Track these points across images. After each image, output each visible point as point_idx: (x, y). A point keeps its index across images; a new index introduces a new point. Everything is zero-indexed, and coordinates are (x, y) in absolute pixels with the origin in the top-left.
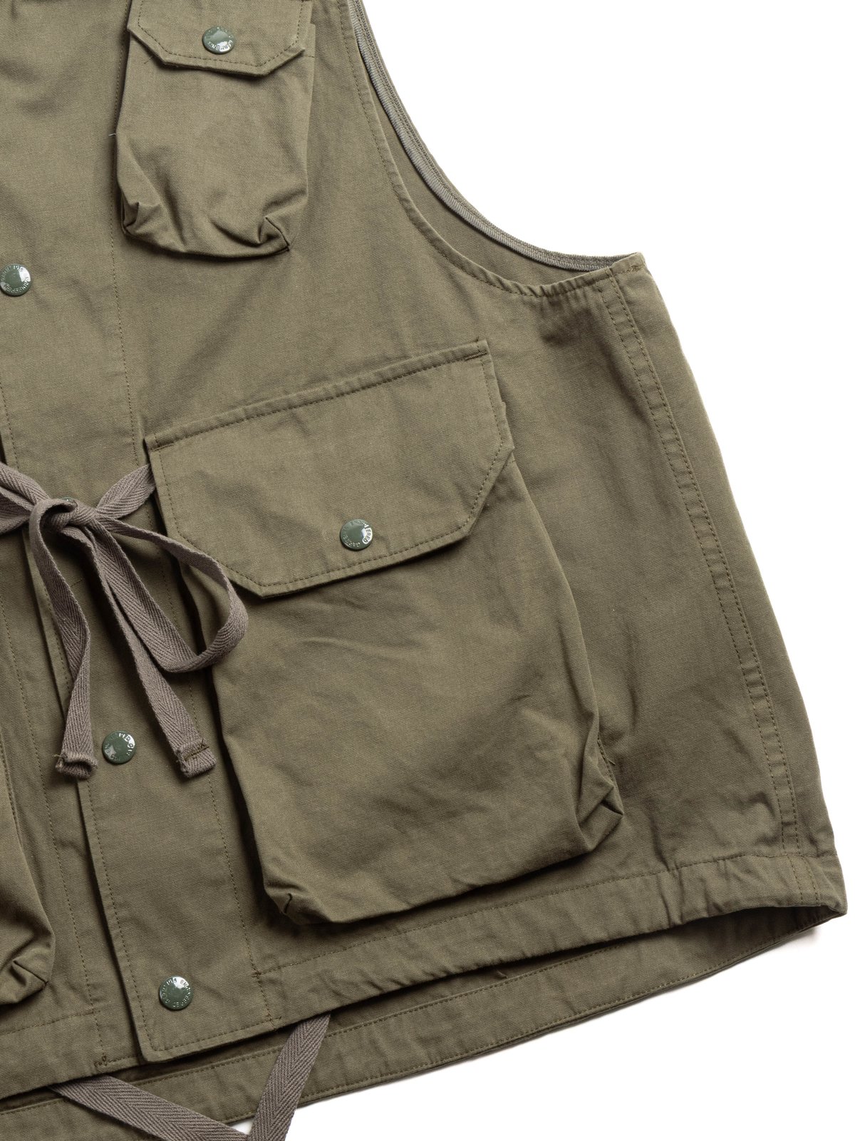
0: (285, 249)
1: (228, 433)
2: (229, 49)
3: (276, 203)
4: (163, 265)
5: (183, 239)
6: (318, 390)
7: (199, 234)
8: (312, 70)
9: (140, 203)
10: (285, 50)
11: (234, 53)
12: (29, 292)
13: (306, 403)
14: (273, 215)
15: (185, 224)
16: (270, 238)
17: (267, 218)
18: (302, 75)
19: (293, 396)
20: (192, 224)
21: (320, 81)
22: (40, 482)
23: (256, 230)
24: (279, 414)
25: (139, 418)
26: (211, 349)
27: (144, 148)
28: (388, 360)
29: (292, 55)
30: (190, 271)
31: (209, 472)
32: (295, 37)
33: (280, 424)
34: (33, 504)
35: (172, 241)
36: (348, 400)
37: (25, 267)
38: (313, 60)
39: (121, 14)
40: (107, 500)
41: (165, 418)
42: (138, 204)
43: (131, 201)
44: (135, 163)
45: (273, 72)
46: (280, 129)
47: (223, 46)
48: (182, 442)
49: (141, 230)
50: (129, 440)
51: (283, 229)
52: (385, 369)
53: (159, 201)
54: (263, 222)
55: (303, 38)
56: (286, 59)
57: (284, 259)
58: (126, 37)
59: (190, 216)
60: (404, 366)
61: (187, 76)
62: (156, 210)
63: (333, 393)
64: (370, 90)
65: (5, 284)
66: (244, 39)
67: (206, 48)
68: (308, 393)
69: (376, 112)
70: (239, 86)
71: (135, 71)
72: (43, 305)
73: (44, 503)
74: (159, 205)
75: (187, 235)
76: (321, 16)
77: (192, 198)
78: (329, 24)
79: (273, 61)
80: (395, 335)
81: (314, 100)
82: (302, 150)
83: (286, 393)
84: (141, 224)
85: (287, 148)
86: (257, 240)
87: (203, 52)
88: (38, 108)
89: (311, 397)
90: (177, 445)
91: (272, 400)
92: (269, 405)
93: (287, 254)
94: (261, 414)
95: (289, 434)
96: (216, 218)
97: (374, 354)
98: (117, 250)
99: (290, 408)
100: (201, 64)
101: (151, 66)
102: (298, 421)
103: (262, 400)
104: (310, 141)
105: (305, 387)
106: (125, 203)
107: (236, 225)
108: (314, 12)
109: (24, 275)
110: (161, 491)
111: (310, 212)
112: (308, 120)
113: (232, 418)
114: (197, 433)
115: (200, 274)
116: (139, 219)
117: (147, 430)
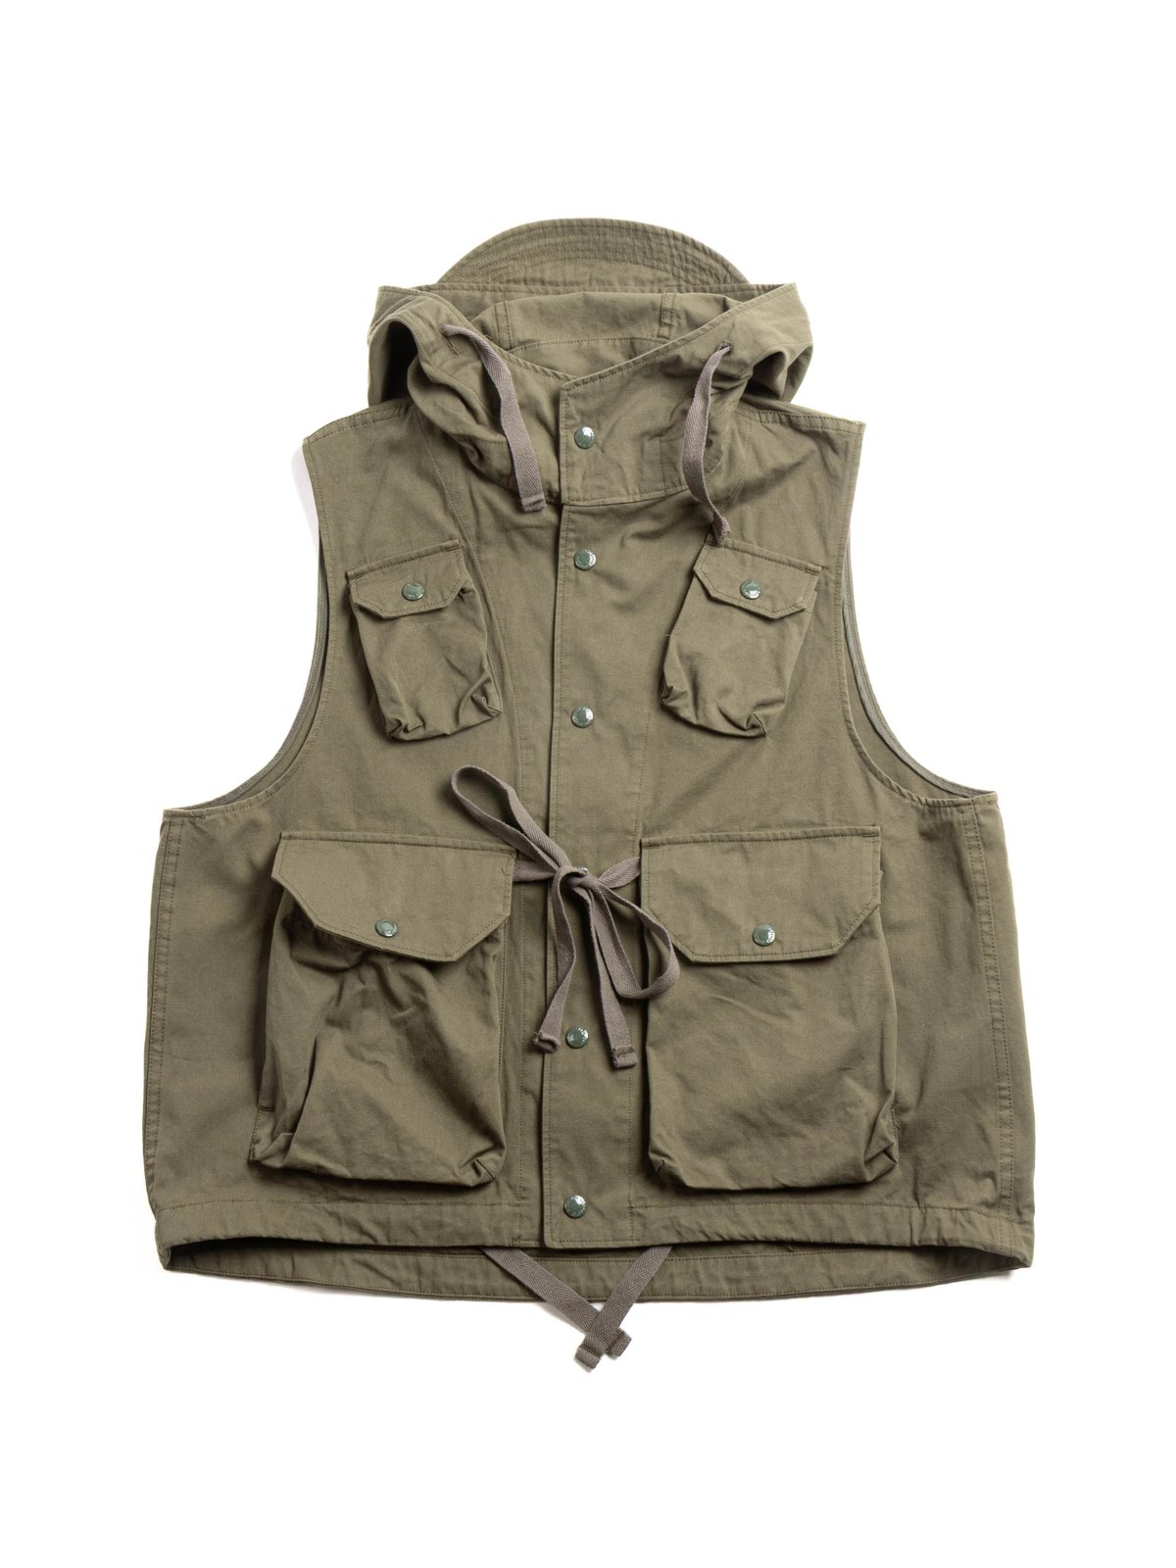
0: (763, 735)
1: (696, 848)
2: (756, 597)
3: (763, 705)
4: (681, 729)
5: (696, 715)
6: (762, 833)
7: (708, 715)
8: (808, 622)
10: (793, 606)
11: (759, 601)
12: (590, 727)
13: (752, 840)
14: (758, 713)
15: (700, 707)
16: (754, 727)
17: (755, 714)
18: (800, 623)
19: (745, 834)
20: (705, 707)
21: (812, 628)
22: (567, 853)
23: (746, 720)
24: (732, 843)
25: (641, 825)
26: (700, 790)
27: (686, 650)
28: (813, 824)
29: (797, 610)
30: (697, 738)
31: (678, 872)
32: (801, 598)
33: (733, 850)
34: (559, 867)
35: (689, 715)
36: (780, 844)
37: (591, 710)
38: (810, 615)
39: (692, 557)
40: (607, 875)
41: (659, 829)
42: (673, 687)
43: (669, 684)
44: (677, 659)
45: (782, 618)
46: (778, 657)
47: (754, 594)
48: (666, 848)
49: (671, 704)
50: (631, 838)
51: (764, 723)
52: (809, 830)
53: (687, 687)
54: (752, 715)
55: (807, 600)
56: (792, 612)
57: (761, 741)
58: (691, 574)
59: (705, 701)
60: (822, 831)
61: (725, 608)
62: (683, 694)
63: (771, 837)
64: (843, 642)
65: (576, 718)
66: (768, 592)
67: (741, 593)
68: (755, 834)
69: (844, 658)
70: (758, 622)
71: (692, 598)
72: (597, 737)
73: (568, 868)
74: (687, 690)
75: (700, 714)
76: (823, 587)
77: (708, 690)
78: (827, 593)
79: (783, 611)
80: (821, 809)
81: (805, 640)
82: (788, 673)
83: (742, 831)
84: (672, 700)
85: (779, 670)
86: (745, 726)
87: (739, 595)
88: (625, 608)
89: (756, 837)
90: (661, 848)
91: (730, 833)
92: (727, 836)
93: (763, 739)
94: (720, 840)
95: (736, 858)
96: (722, 706)
97: (804, 818)
98: (653, 713)
99: (741, 841)
100: (736, 603)
101: (703, 596)
102: (744, 850)
103: (724, 831)
104: (795, 667)
105: (754, 829)
107: (734, 714)
108: (819, 583)
109: (589, 715)
110: (643, 877)
111: (784, 716)
112: (797, 654)
113: (702, 839)
114: (677, 843)
115: (702, 740)
116: (671, 697)
117: (646, 833)
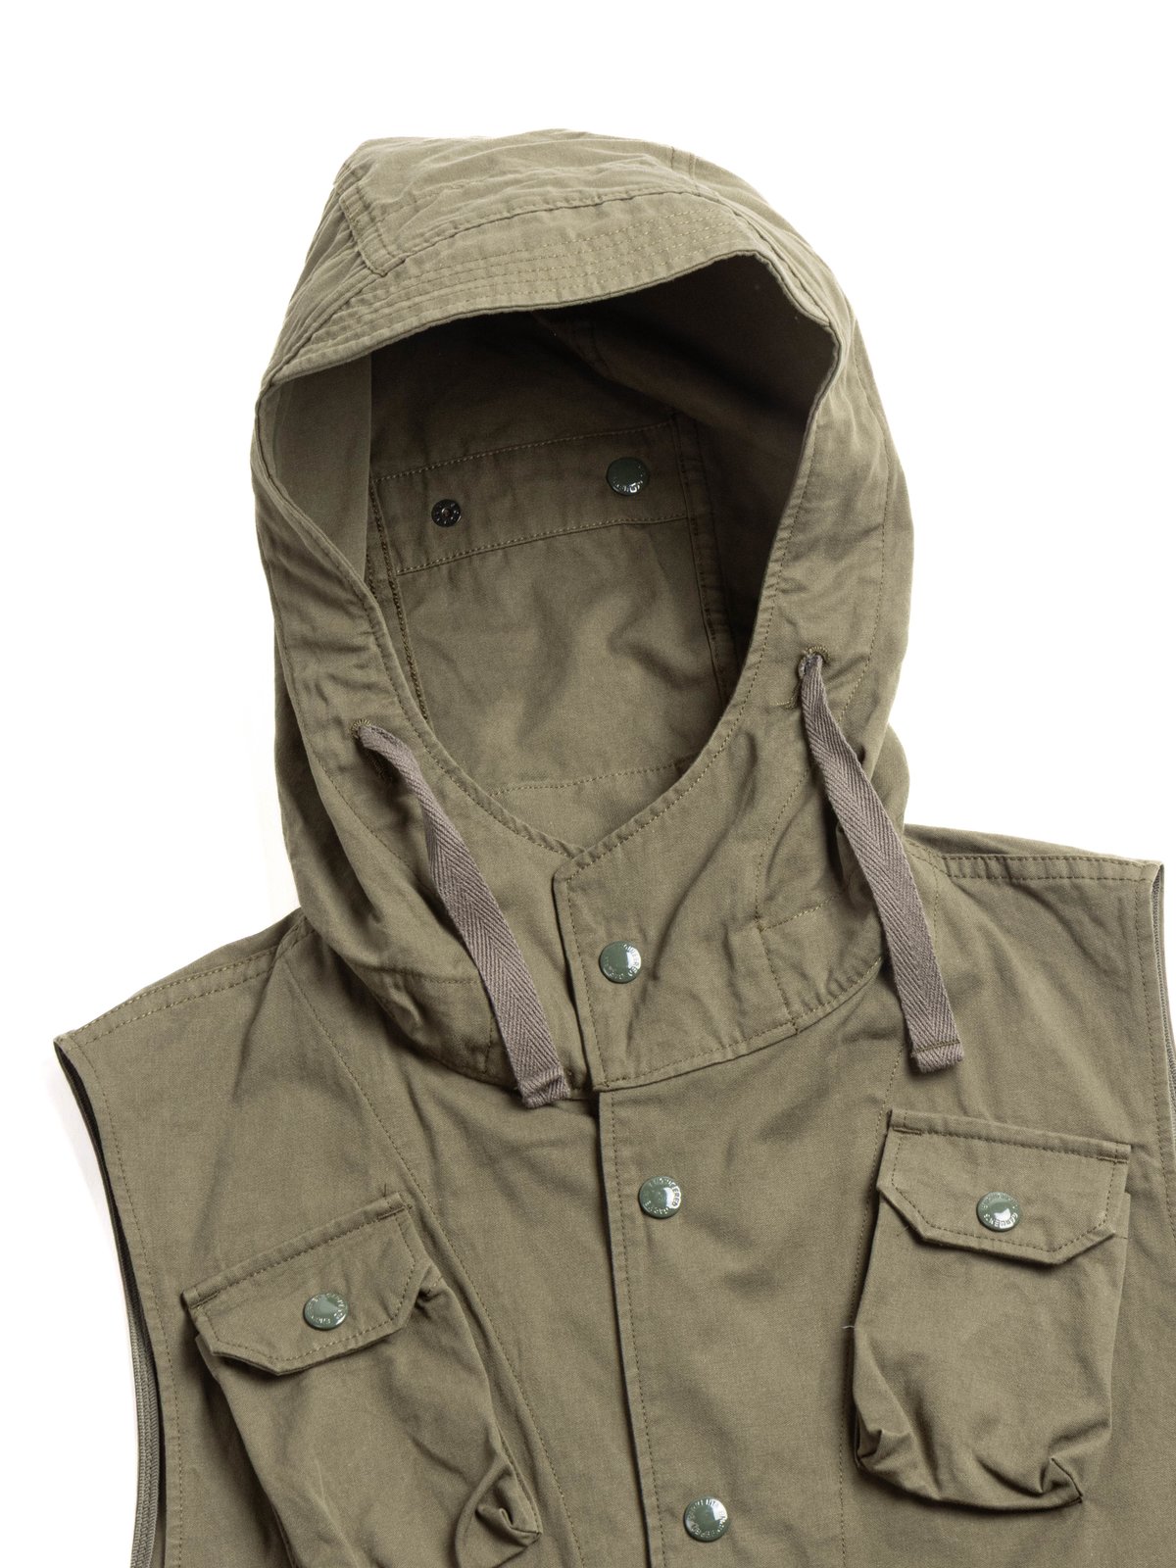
0: (1077, 1500)
2: (1011, 1225)
3: (1067, 1437)
4: (909, 1514)
5: (937, 1482)
7: (961, 1477)
8: (1124, 1257)
9: (884, 1432)
10: (1088, 1232)
11: (1019, 1231)
12: (725, 1537)
14: (1062, 1455)
15: (942, 1460)
16: (1057, 1485)
17: (1053, 1460)
18: (1109, 1262)
20: (950, 1462)
21: (1134, 1270)
23: (1037, 1475)
27: (891, 1353)
29: (1098, 1239)
30: (941, 1522)
32: (1102, 1215)
35: (922, 1483)
37: (722, 1502)
38: (1125, 1242)
42: (880, 1432)
43: (872, 1427)
44: (877, 1372)
45: (1070, 1261)
46: (1077, 1338)
47: (1004, 1219)
49: (883, 1466)
51: (1075, 1475)
53: (908, 1428)
54: (1048, 1462)
55: (1113, 1216)
56: (1089, 1244)
57: (1074, 1513)
58: (874, 1198)
59: (949, 1451)
61: (953, 1257)
62: (903, 1441)
65: (693, 1523)
66: (1033, 1211)
67: (981, 1222)
70: (1023, 1275)
71: (884, 1246)
72: (744, 1556)
74: (909, 1434)
75: (944, 1476)
76: (1139, 1184)
77: (952, 1426)
78: (1149, 1194)
79: (1070, 1246)
81: (1125, 1296)
82: (1105, 1367)
84: (883, 1458)
85: (1085, 1363)
86: (1039, 1489)
87: (975, 1227)
88: (752, 1285)
93: (1079, 1507)
96: (984, 1454)
98: (848, 1490)
100: (973, 1243)
101: (906, 1239)
104: (1117, 1351)
106: (861, 1426)
107: (1010, 1466)
108: (1130, 1178)
109: (719, 1511)
111: (1113, 1448)
112: (1115, 1325)
115: (958, 1529)
116: (880, 1452)
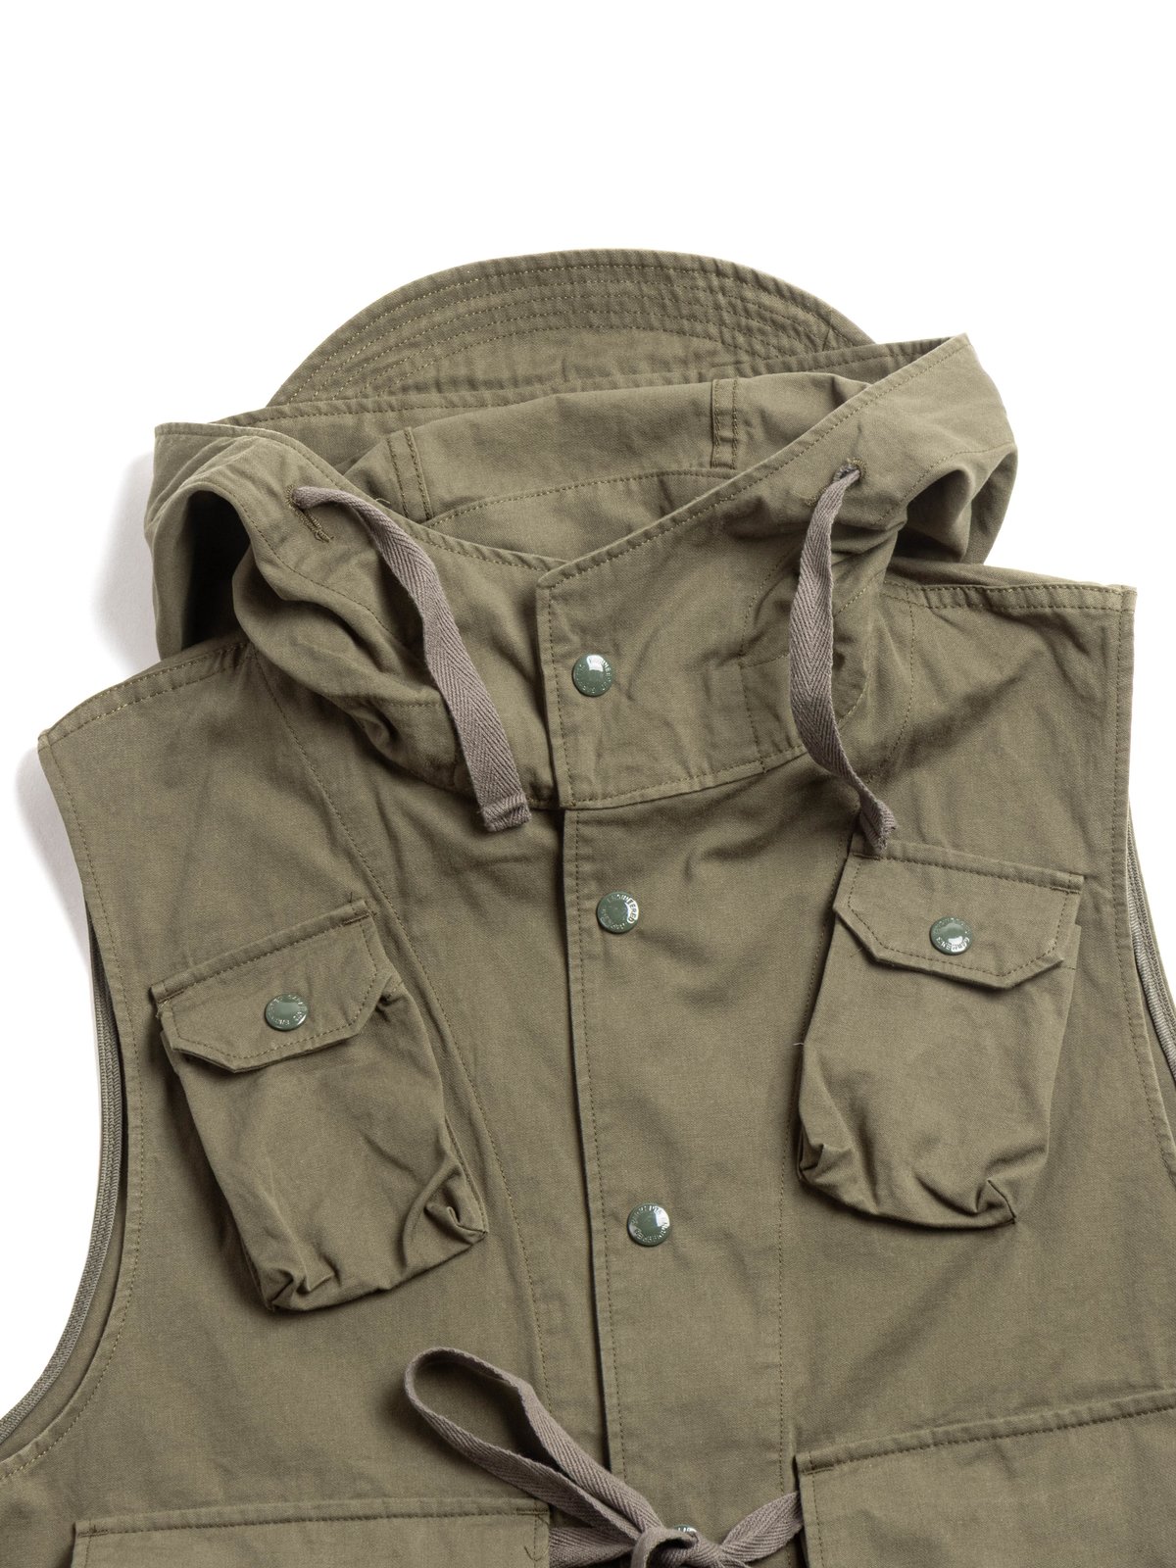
0: (1010, 1221)
1: (908, 1463)
2: (963, 948)
3: (1005, 1160)
4: (846, 1226)
5: (875, 1196)
6: (1034, 1417)
7: (898, 1192)
8: (1071, 988)
9: (825, 1146)
10: (1038, 958)
11: (970, 956)
12: (666, 1242)
13: (1016, 1433)
14: (998, 1177)
15: (881, 1176)
16: (991, 1206)
17: (989, 1181)
18: (1056, 992)
19: (999, 1422)
20: (890, 1178)
21: (1080, 999)
22: (651, 1499)
23: (973, 1195)
24: (978, 1444)
25: (791, 1428)
26: (897, 1346)
27: (839, 1069)
28: (1132, 1387)
29: (1046, 966)
30: (877, 1236)
31: (877, 1513)
32: (1052, 942)
33: (979, 1456)
34: (640, 1531)
35: (861, 1197)
36: (1072, 1435)
37: (665, 1209)
38: (1073, 973)
39: (826, 885)
40: (737, 1537)
41: (827, 1431)
42: (822, 1146)
43: (814, 1141)
44: (823, 1088)
45: (1018, 986)
46: (1020, 1063)
47: (957, 944)
48: (846, 1468)
49: (823, 1180)
50: (775, 1456)
51: (1010, 1197)
52: (1126, 1399)
53: (850, 1144)
54: (984, 1185)
55: (1063, 945)
56: (1037, 970)
57: (1008, 1233)
58: (830, 918)
59: (888, 1166)
60: (1152, 1399)
61: (904, 979)
62: (845, 1156)
63: (1053, 1424)
64: (1145, 1020)
65: (636, 1228)
66: (985, 936)
67: (934, 945)
68: (1019, 1420)
69: (1150, 1050)
70: (972, 999)
71: (837, 966)
72: (683, 1262)
73: (657, 1532)
74: (850, 1150)
75: (882, 1192)
76: (1090, 914)
77: (893, 1144)
78: (1099, 925)
79: (1019, 972)
80: (1144, 1355)
81: (1069, 1025)
82: (1046, 1093)
83: (991, 1416)
84: (824, 1171)
85: (1026, 1088)
86: (973, 1207)
87: (928, 950)
88: (706, 1000)
89: (1023, 1426)
90: (837, 1470)
91: (971, 1425)
92: (966, 1430)
93: (1012, 1228)
94: (953, 1441)
95: (987, 1472)
96: (922, 1172)
97: (1114, 1377)
98: (789, 1200)
99: (994, 1437)
100: (925, 965)
101: (859, 960)
102: (1002, 1456)
103: (959, 1421)
104: (1058, 1079)
105: (1017, 1411)
106: (805, 1140)
107: (948, 1185)
108: (1082, 908)
109: (662, 1218)
110: (810, 1532)
111: (1048, 1177)
112: (1058, 1052)
113: (915, 1442)
114: (867, 1457)
115: (892, 1244)
116: (821, 1166)
117: (800, 1443)
